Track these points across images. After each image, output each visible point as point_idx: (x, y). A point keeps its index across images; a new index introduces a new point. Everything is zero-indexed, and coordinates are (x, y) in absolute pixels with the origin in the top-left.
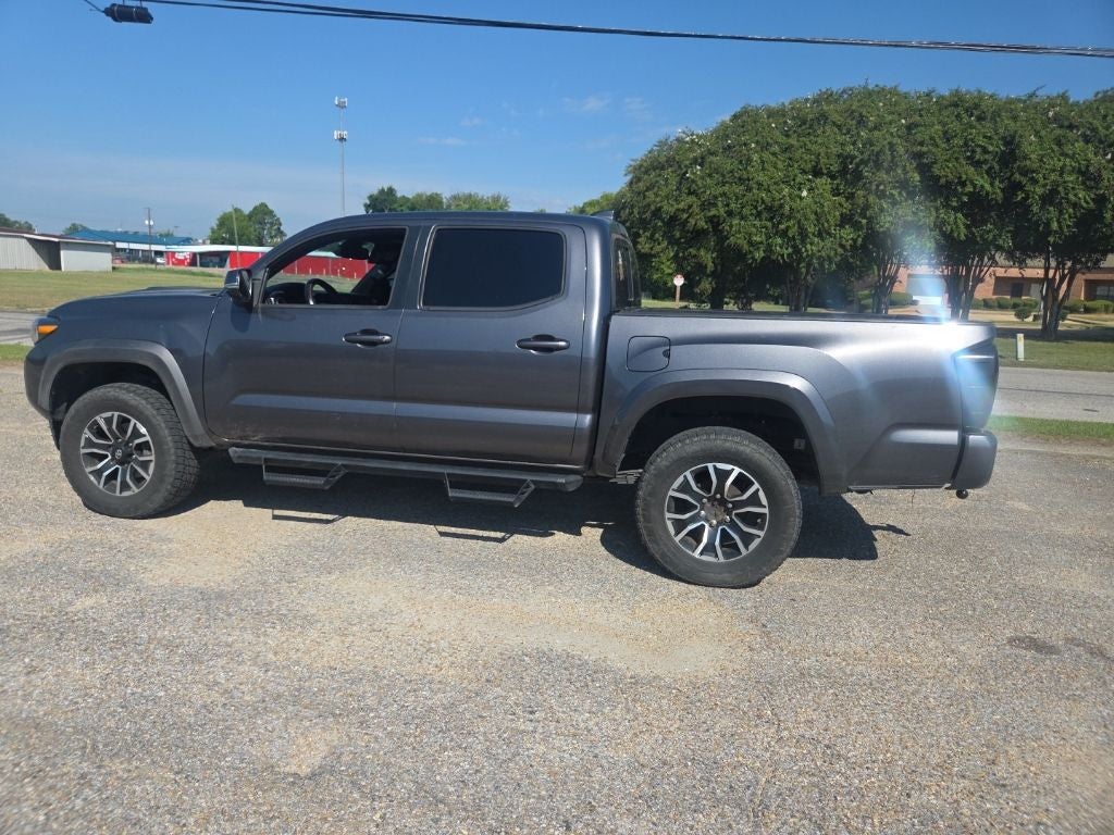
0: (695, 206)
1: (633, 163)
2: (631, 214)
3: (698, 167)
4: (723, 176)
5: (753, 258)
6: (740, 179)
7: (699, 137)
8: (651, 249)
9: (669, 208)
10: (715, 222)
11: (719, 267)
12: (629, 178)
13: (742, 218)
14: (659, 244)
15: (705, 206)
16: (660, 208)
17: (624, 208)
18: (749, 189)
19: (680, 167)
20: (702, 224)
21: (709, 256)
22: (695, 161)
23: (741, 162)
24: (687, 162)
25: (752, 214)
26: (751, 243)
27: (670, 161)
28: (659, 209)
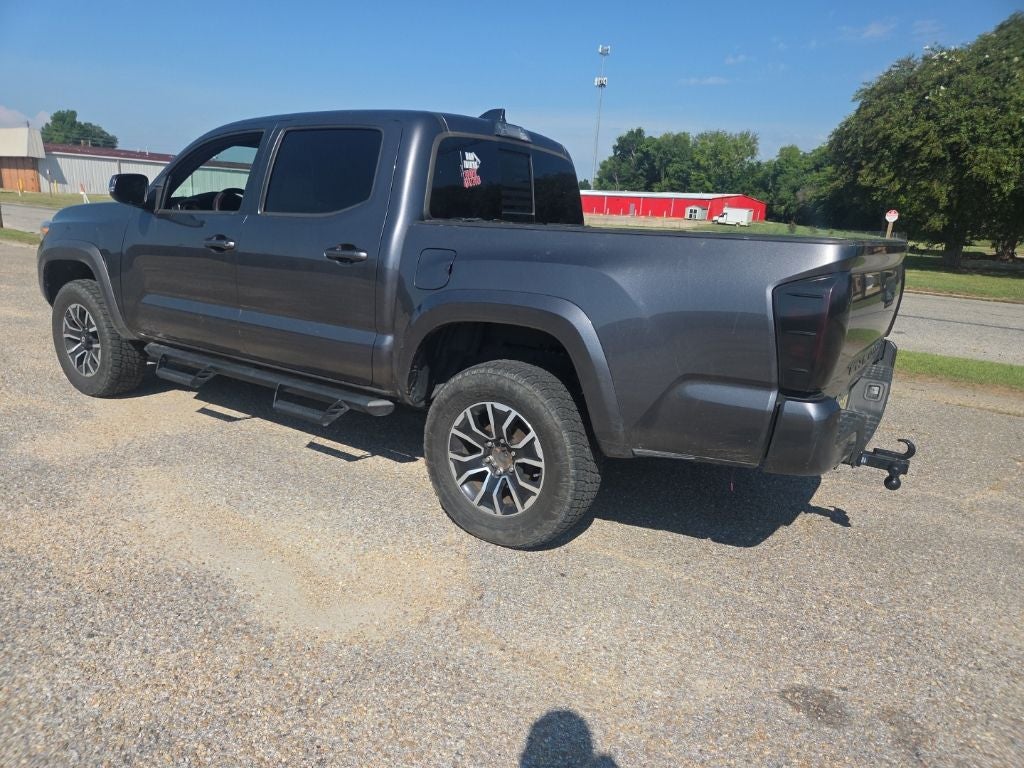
0: (932, 132)
1: (863, 87)
2: (853, 143)
3: (942, 88)
4: (972, 96)
5: (1001, 193)
6: (994, 99)
7: (950, 53)
8: (874, 181)
9: (900, 136)
10: (955, 150)
11: (955, 202)
12: (856, 105)
13: (992, 144)
14: (884, 175)
15: (944, 132)
16: (892, 134)
17: (847, 137)
18: (1005, 110)
19: (920, 89)
20: (939, 152)
21: (943, 189)
22: (940, 81)
23: (997, 80)
24: (930, 83)
25: (1005, 140)
26: (998, 173)
27: (910, 83)
28: (887, 138)
